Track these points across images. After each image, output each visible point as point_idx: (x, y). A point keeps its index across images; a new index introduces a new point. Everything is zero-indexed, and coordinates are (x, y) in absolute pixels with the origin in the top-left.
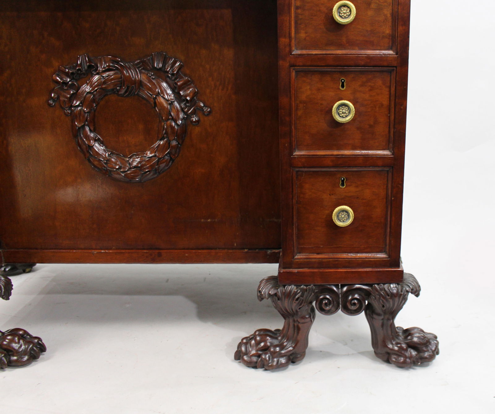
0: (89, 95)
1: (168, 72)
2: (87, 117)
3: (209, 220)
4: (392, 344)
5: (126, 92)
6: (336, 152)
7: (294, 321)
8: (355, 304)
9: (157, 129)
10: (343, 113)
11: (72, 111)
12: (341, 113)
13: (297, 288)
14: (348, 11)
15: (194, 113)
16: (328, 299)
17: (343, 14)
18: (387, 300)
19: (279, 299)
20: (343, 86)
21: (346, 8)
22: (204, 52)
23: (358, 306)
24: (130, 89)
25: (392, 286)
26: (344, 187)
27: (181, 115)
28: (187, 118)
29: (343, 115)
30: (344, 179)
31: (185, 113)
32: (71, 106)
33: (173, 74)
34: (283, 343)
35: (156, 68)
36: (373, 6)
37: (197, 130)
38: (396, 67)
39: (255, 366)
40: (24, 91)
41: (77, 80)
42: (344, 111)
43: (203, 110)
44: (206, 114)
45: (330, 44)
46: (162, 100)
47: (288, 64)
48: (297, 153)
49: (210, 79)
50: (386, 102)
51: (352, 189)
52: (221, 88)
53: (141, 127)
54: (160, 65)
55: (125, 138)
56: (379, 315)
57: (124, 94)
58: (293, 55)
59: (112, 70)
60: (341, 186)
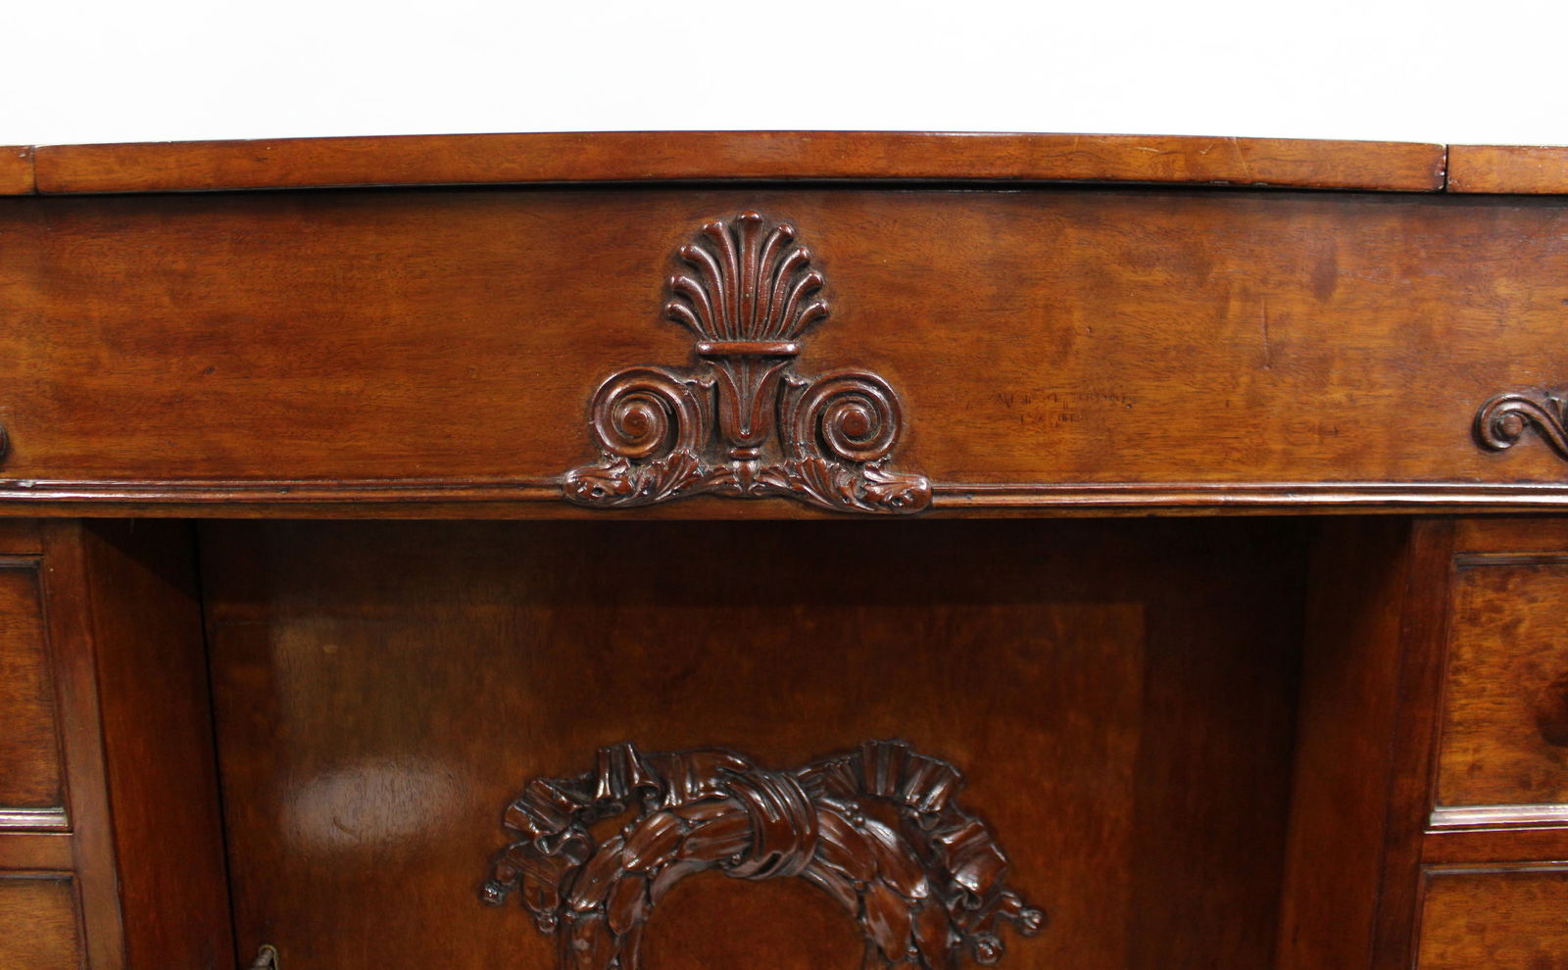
5: (763, 869)
41: (588, 826)
47: (1413, 859)
57: (755, 874)
58: (1435, 828)
59: (718, 799)
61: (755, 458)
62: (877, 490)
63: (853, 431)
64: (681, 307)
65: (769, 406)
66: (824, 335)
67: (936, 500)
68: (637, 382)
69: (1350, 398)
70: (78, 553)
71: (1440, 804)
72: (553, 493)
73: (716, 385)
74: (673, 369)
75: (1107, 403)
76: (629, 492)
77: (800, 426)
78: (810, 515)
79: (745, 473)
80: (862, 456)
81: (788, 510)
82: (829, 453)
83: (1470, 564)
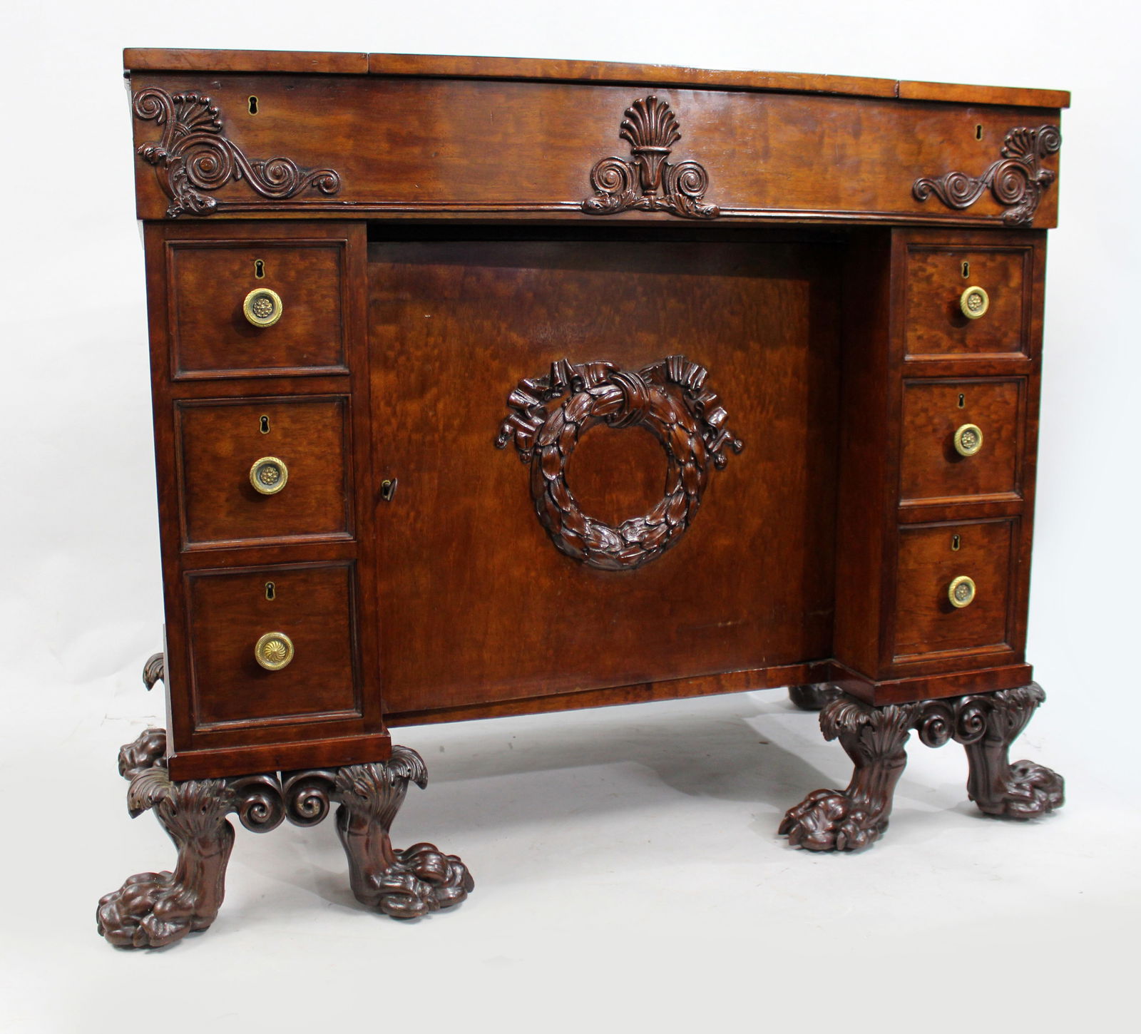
0: (570, 427)
1: (688, 387)
3: (729, 623)
4: (1011, 786)
5: (627, 420)
6: (952, 499)
7: (882, 766)
8: (975, 724)
9: (665, 478)
10: (968, 442)
11: (535, 453)
12: (966, 442)
13: (899, 710)
14: (979, 301)
15: (719, 450)
17: (973, 305)
19: (874, 730)
20: (961, 404)
21: (977, 297)
22: (739, 355)
25: (1019, 690)
26: (958, 549)
27: (706, 456)
28: (709, 458)
29: (968, 444)
30: (958, 537)
31: (709, 451)
33: (696, 391)
34: (863, 803)
35: (672, 381)
37: (725, 475)
38: (1028, 375)
39: (831, 848)
40: (457, 422)
41: (547, 402)
42: (969, 439)
43: (733, 446)
44: (737, 451)
46: (680, 431)
47: (900, 375)
48: (903, 503)
49: (745, 396)
51: (968, 551)
52: (759, 410)
53: (640, 476)
54: (680, 376)
55: (614, 496)
56: (997, 740)
57: (623, 423)
58: (906, 362)
60: (954, 549)
62: (700, 208)
63: (691, 184)
64: (627, 133)
65: (660, 174)
66: (679, 146)
68: (610, 162)
69: (868, 178)
70: (364, 237)
71: (908, 353)
72: (578, 208)
73: (641, 164)
74: (623, 158)
76: (610, 206)
77: (671, 182)
78: (677, 218)
79: (651, 200)
80: (695, 194)
81: (666, 216)
82: (683, 194)
83: (913, 250)
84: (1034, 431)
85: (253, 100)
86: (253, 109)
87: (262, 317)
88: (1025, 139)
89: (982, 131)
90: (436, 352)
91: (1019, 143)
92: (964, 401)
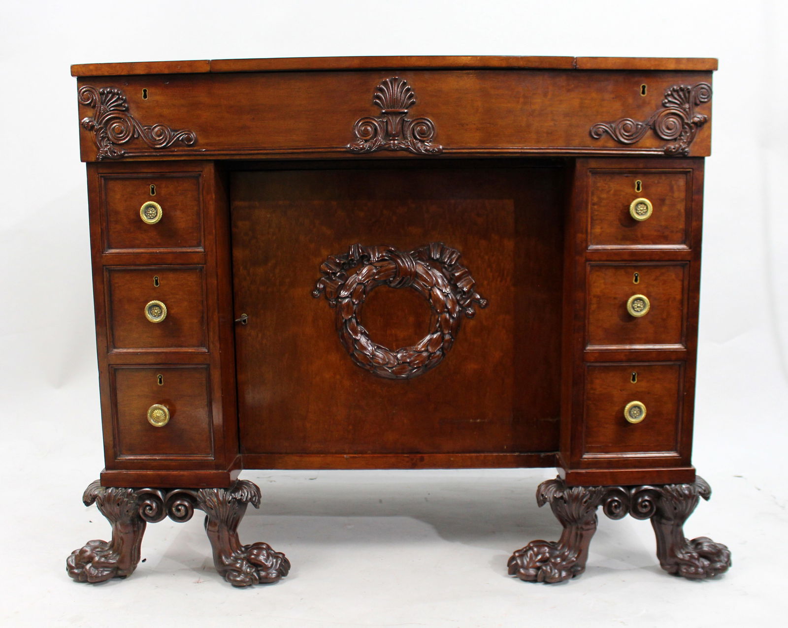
0: (359, 286)
1: (445, 263)
2: (355, 309)
3: (478, 420)
4: (682, 553)
5: (399, 283)
6: (628, 347)
7: (577, 528)
8: (646, 506)
9: (429, 322)
10: (638, 307)
11: (338, 301)
12: (636, 307)
13: (585, 490)
14: (645, 208)
15: (469, 305)
16: (616, 501)
17: (640, 211)
18: (680, 502)
19: (565, 503)
20: (636, 280)
21: (643, 206)
22: (483, 243)
23: (649, 508)
24: (404, 280)
25: (684, 486)
26: (635, 382)
27: (457, 309)
28: (461, 310)
29: (638, 309)
30: (635, 374)
31: (460, 306)
32: (338, 297)
33: (450, 265)
34: (564, 553)
35: (433, 259)
36: (667, 202)
37: (472, 323)
38: (690, 261)
39: (534, 580)
40: (287, 280)
41: (346, 270)
42: (639, 305)
43: (480, 302)
44: (482, 306)
45: (625, 239)
46: (439, 292)
47: (584, 259)
48: (589, 348)
49: (489, 270)
50: (678, 297)
51: (644, 384)
52: (499, 279)
53: (411, 319)
54: (438, 256)
55: (393, 332)
56: (668, 519)
57: (397, 285)
58: (590, 250)
59: (386, 260)
60: (632, 382)
61: (397, 140)
62: (428, 148)
63: (422, 133)
64: (378, 101)
65: (400, 126)
66: (414, 108)
67: (444, 151)
68: (366, 120)
69: (555, 125)
70: (213, 171)
71: (590, 244)
72: (344, 150)
73: (387, 121)
74: (376, 117)
75: (489, 125)
76: (365, 148)
77: (408, 132)
78: (411, 155)
79: (394, 144)
80: (425, 139)
81: (405, 154)
82: (416, 139)
83: (595, 172)
84: (695, 301)
85: (145, 91)
86: (145, 96)
87: (151, 219)
88: (681, 93)
89: (646, 89)
90: (274, 238)
91: (676, 96)
92: (638, 278)
